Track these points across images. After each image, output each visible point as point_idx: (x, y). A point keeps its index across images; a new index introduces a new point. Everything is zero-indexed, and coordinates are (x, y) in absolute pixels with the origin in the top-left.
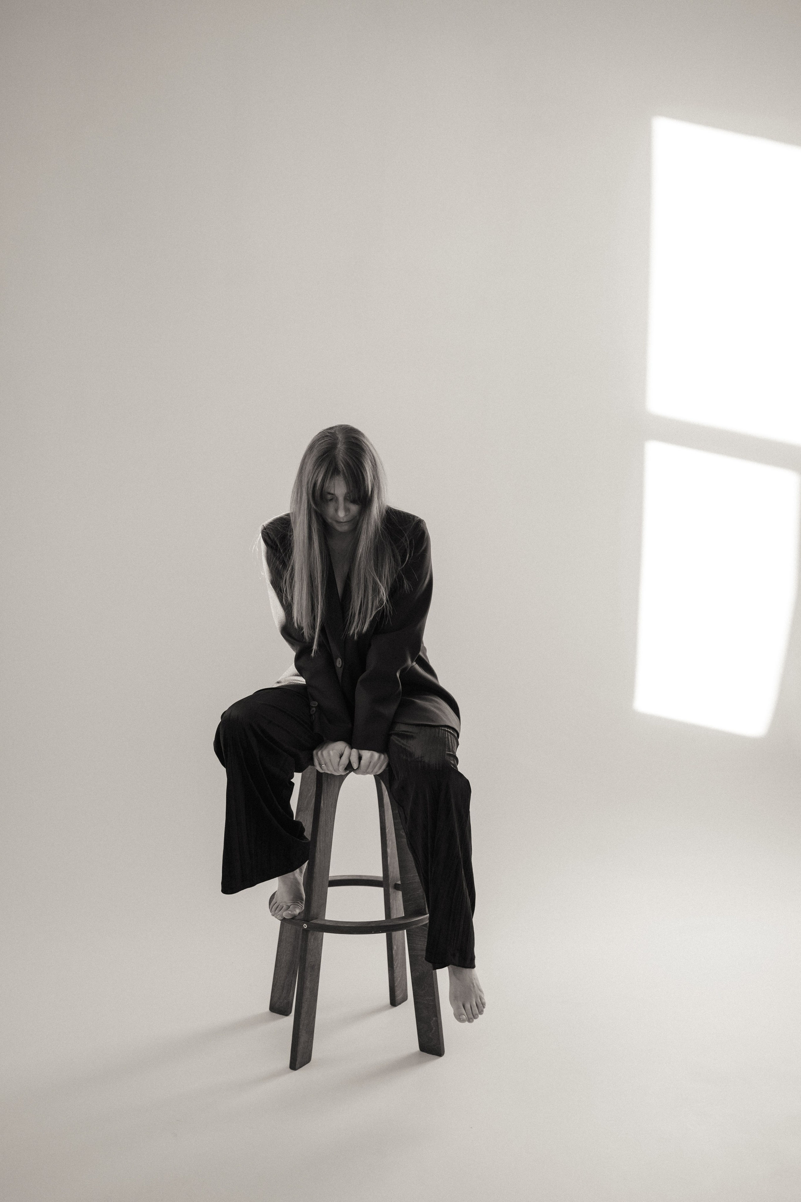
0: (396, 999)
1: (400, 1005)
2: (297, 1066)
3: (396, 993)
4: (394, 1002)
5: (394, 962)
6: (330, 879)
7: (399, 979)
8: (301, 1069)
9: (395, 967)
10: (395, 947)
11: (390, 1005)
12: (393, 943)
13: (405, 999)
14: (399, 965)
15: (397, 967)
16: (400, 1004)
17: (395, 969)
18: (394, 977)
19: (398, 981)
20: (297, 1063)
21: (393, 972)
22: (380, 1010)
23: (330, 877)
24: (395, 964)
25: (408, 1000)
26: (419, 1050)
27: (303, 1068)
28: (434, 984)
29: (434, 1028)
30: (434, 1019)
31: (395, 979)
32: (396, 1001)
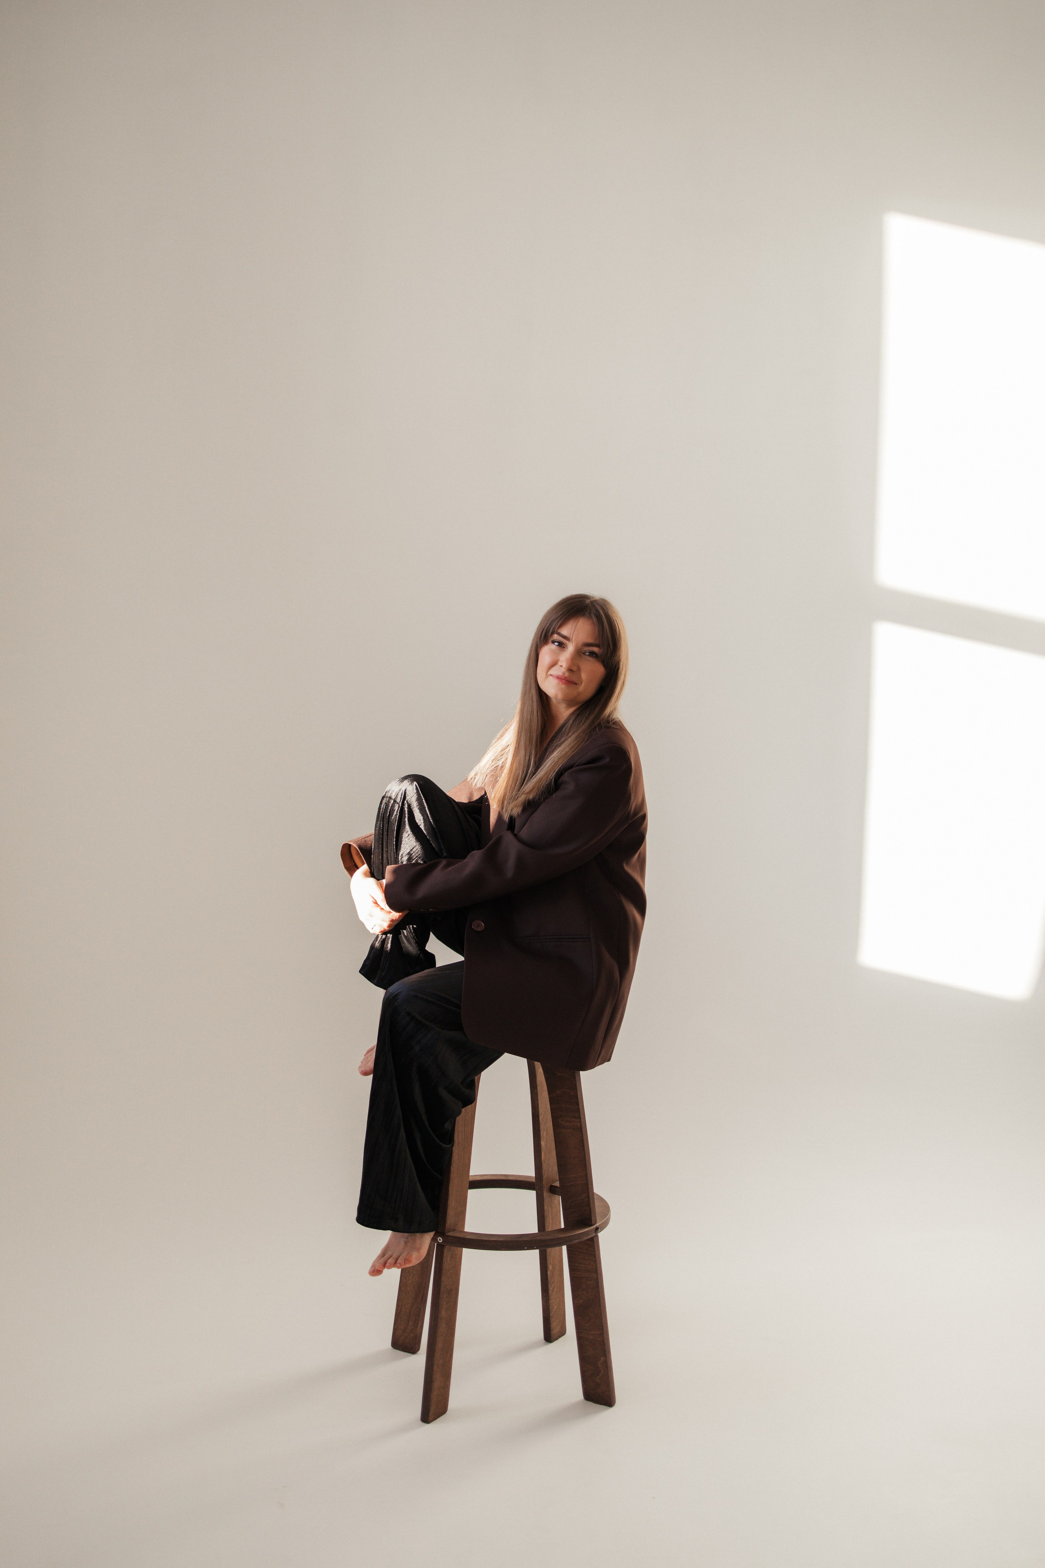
0: (552, 1333)
1: (556, 1342)
2: (431, 1418)
3: (551, 1326)
4: (549, 1336)
5: (549, 1286)
6: (471, 1179)
7: (555, 1307)
8: (435, 1422)
9: (550, 1292)
10: (550, 1267)
11: (544, 1341)
12: (548, 1261)
13: (563, 1333)
14: (555, 1289)
15: (552, 1292)
16: (557, 1339)
17: (550, 1295)
19: (555, 1309)
20: (430, 1414)
21: (548, 1298)
22: (532, 1346)
23: (471, 1176)
24: (551, 1289)
25: (566, 1334)
26: (583, 1398)
27: (437, 1420)
28: (601, 1315)
29: (602, 1371)
30: (602, 1359)
31: (550, 1308)
32: (552, 1336)
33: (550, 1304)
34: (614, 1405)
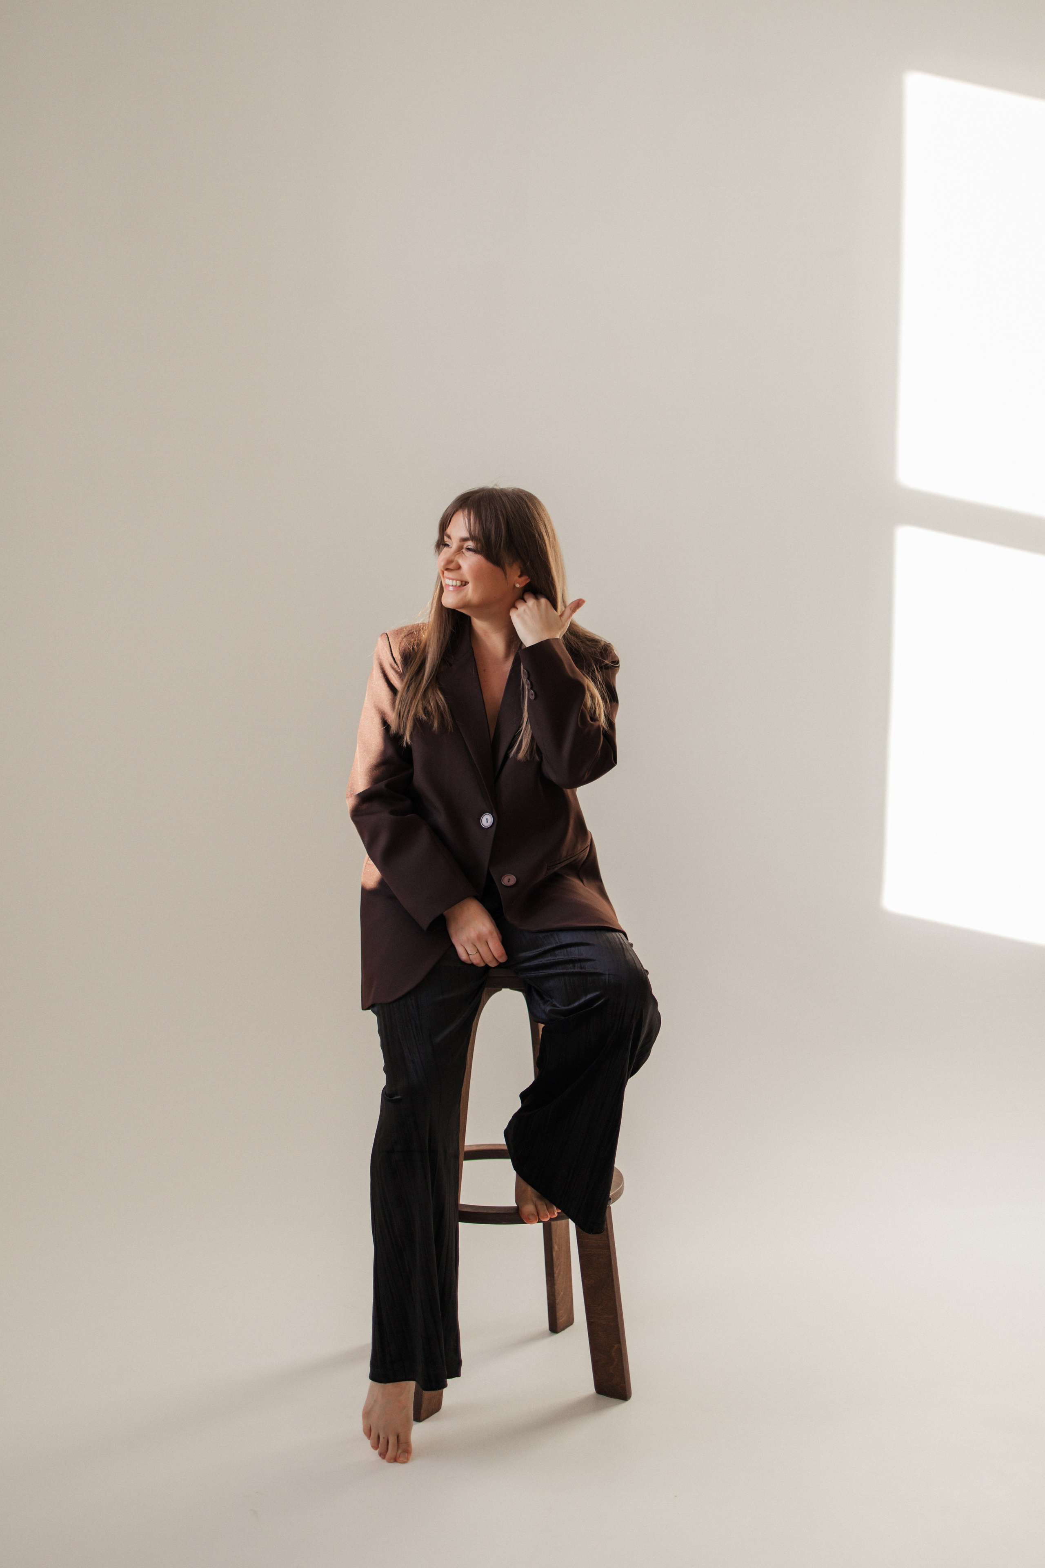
0: (558, 1322)
1: (563, 1332)
2: (423, 1416)
3: (557, 1314)
4: (555, 1327)
5: (555, 1269)
6: (466, 1149)
7: (562, 1293)
8: (427, 1419)
9: (555, 1275)
10: (556, 1247)
11: (550, 1332)
12: (554, 1241)
13: (570, 1322)
14: (562, 1273)
15: (558, 1276)
16: (563, 1329)
17: (556, 1278)
18: (555, 1291)
19: (561, 1296)
20: (422, 1411)
21: (554, 1283)
22: (535, 1338)
23: (467, 1146)
24: (556, 1271)
25: (574, 1324)
26: (595, 1391)
27: (429, 1418)
28: (615, 1296)
29: (616, 1360)
30: (616, 1346)
31: (556, 1294)
32: (558, 1326)
33: (556, 1290)
34: (630, 1398)
